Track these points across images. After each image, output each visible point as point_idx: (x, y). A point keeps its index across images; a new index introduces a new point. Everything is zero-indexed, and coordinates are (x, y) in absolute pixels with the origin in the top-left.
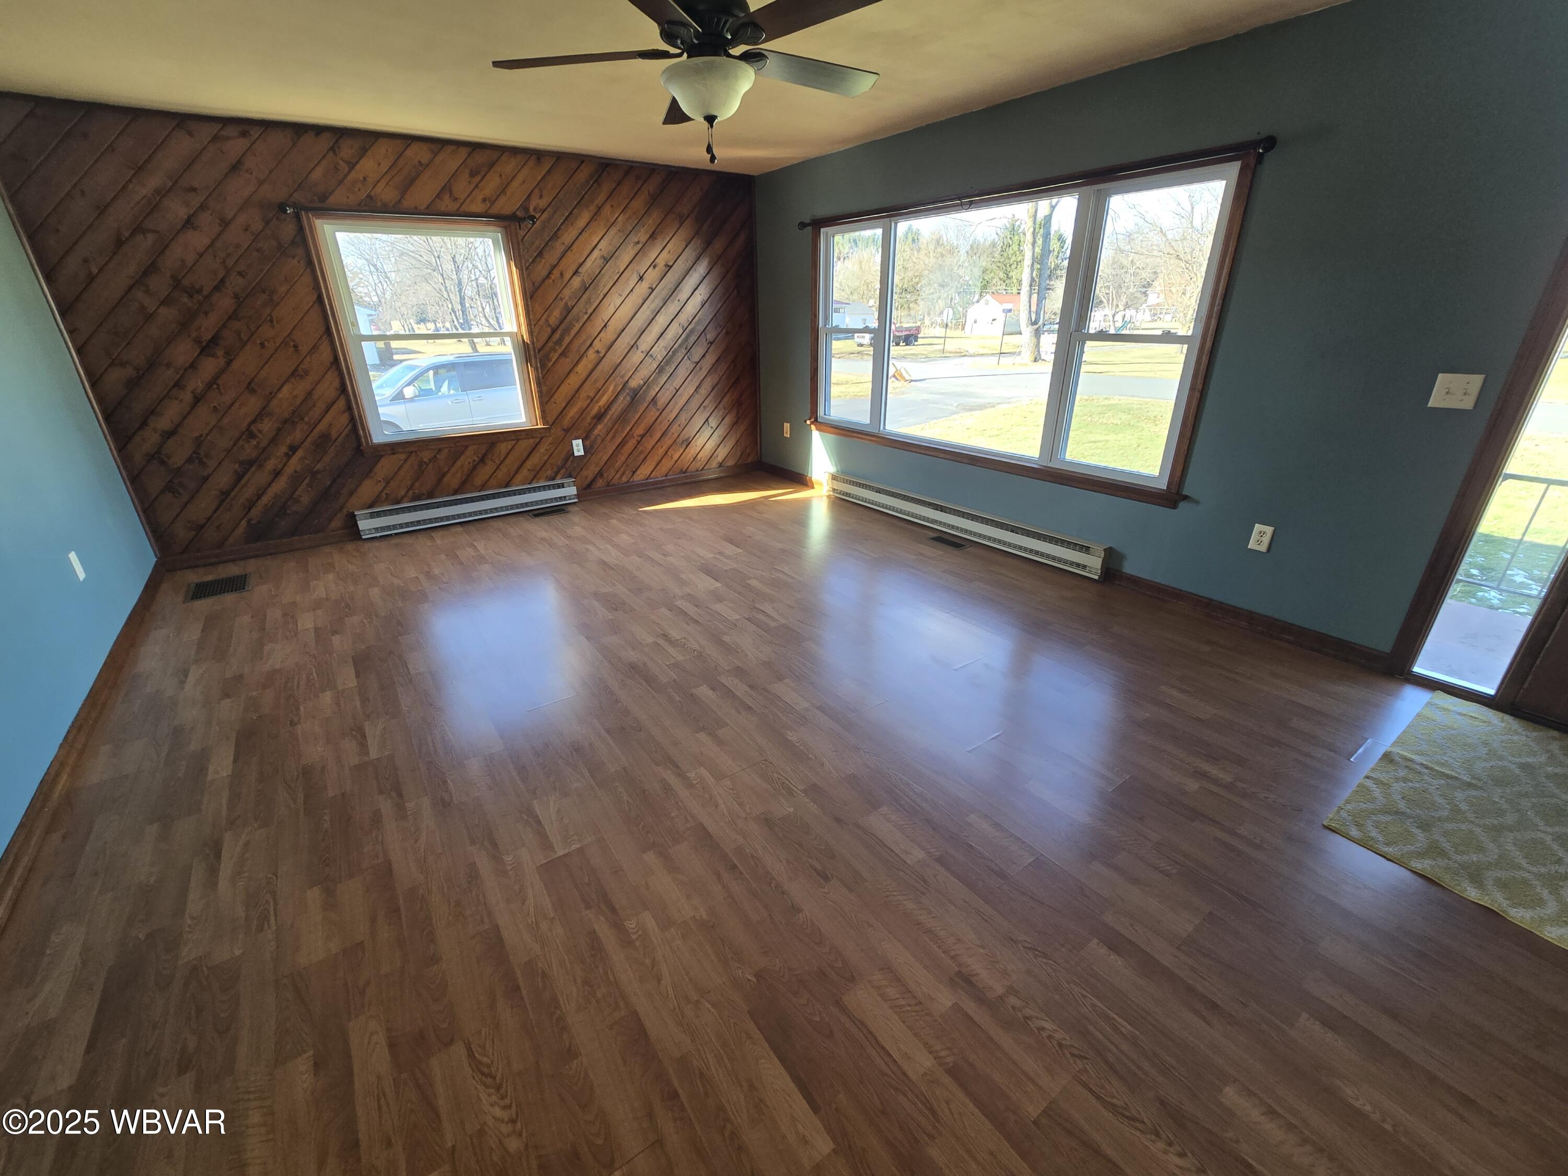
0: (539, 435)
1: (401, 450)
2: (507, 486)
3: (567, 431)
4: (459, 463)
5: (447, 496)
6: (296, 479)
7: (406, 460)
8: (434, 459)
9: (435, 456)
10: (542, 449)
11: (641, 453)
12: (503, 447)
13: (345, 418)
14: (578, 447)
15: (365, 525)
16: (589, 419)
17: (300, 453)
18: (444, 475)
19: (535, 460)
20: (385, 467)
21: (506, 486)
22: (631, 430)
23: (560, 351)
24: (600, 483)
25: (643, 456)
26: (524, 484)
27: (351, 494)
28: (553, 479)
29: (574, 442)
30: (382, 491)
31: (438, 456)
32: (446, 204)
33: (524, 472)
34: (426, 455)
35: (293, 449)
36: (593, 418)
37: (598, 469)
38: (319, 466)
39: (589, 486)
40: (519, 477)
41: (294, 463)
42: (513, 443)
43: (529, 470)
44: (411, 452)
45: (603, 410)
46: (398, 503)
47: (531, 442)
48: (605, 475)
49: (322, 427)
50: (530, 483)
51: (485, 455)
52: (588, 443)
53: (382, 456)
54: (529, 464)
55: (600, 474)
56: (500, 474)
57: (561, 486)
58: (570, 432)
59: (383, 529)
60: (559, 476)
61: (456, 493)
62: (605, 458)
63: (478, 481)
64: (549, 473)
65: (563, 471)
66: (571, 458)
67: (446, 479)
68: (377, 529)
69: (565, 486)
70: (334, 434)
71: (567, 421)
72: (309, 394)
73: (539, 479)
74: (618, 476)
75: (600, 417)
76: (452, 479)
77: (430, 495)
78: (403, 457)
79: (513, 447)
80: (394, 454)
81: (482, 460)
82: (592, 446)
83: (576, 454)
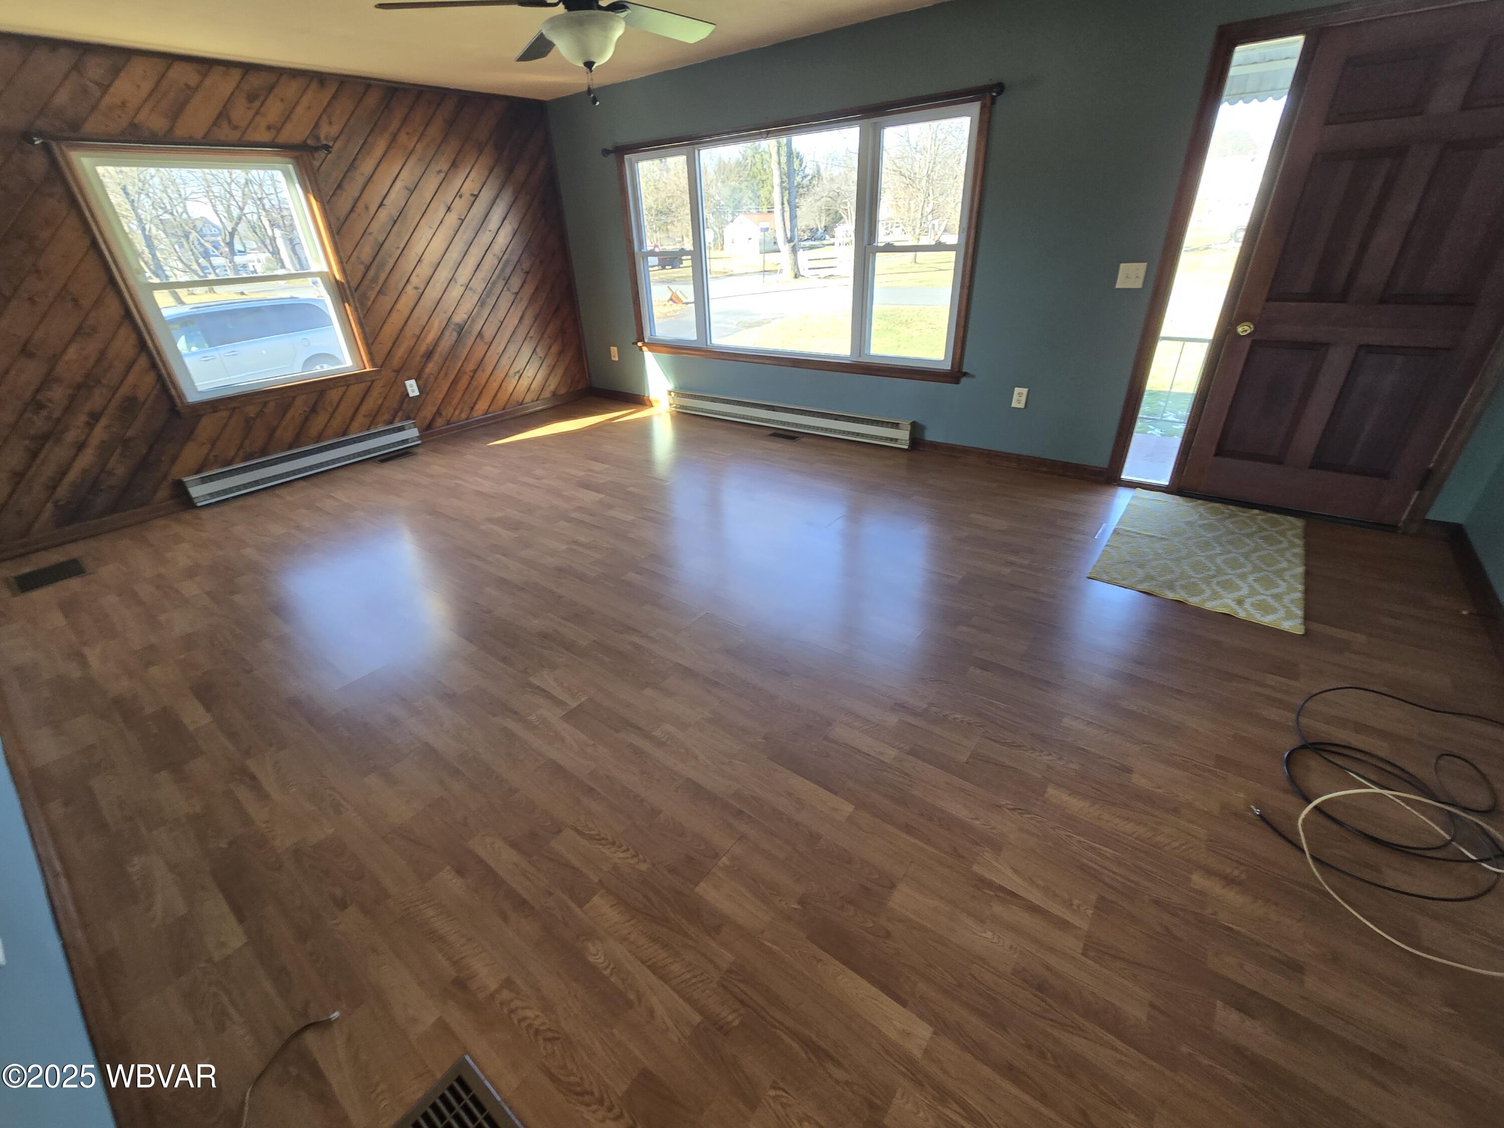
0: (369, 379)
1: (222, 407)
2: (344, 434)
3: (398, 371)
4: (289, 416)
5: (282, 451)
6: (106, 450)
7: (230, 418)
8: (260, 414)
9: (261, 411)
10: (375, 393)
11: (476, 388)
12: (334, 395)
13: (150, 378)
14: (412, 388)
15: (197, 491)
16: (418, 358)
17: (104, 421)
18: (275, 429)
19: (370, 404)
20: (207, 427)
21: (343, 436)
22: (462, 365)
23: (377, 289)
24: (440, 422)
25: (477, 393)
26: (361, 431)
27: (174, 460)
28: (391, 422)
29: (408, 383)
30: (208, 454)
31: (265, 410)
32: (224, 132)
33: (360, 419)
34: (252, 411)
35: (95, 417)
36: (422, 357)
37: (436, 408)
38: (130, 433)
39: (429, 426)
40: (356, 424)
41: (99, 433)
42: (345, 388)
43: (365, 416)
44: (234, 409)
45: (431, 348)
46: (229, 464)
47: (363, 386)
48: (444, 414)
49: (124, 390)
50: (368, 429)
51: (316, 403)
52: (421, 382)
53: (202, 415)
54: (364, 409)
55: (438, 413)
56: (336, 423)
57: (401, 429)
58: (401, 373)
59: (218, 493)
60: (397, 419)
61: (290, 447)
62: (441, 396)
63: (314, 431)
64: (386, 417)
65: (400, 414)
66: (407, 400)
67: (278, 433)
68: (212, 495)
69: (406, 428)
70: (141, 396)
71: (396, 362)
72: (102, 354)
73: (378, 423)
74: (457, 413)
75: (429, 355)
76: (286, 433)
77: (264, 453)
78: (225, 414)
79: (344, 393)
80: (215, 412)
81: (314, 410)
82: (425, 386)
83: (411, 395)
